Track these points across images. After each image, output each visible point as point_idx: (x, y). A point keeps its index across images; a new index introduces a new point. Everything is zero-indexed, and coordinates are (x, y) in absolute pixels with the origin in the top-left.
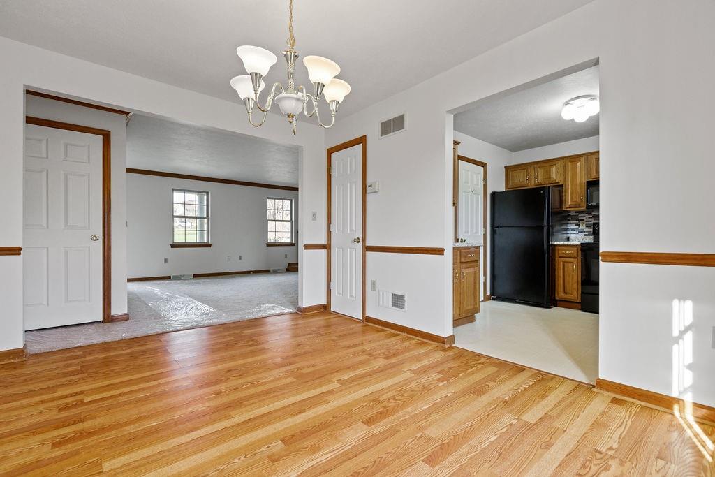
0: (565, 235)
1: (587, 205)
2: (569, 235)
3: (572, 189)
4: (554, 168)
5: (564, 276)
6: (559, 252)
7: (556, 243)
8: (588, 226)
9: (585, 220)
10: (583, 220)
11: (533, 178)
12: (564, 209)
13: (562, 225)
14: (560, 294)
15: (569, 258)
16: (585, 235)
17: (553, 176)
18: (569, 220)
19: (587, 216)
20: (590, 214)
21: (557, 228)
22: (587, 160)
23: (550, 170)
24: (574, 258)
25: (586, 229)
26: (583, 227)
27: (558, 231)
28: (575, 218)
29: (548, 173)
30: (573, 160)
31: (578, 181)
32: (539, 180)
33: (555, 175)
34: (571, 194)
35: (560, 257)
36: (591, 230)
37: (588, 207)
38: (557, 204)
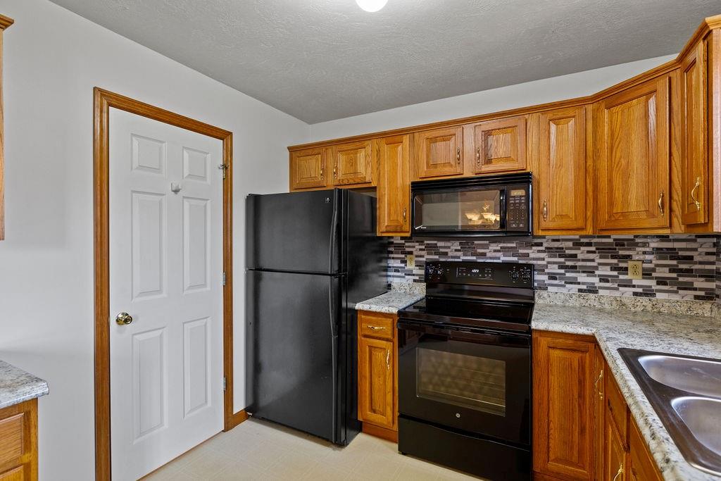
0: (384, 280)
1: (413, 229)
2: (390, 279)
3: (389, 195)
4: (361, 155)
5: (371, 376)
6: (363, 326)
7: (359, 306)
8: (419, 265)
9: (415, 253)
10: (411, 253)
11: (332, 170)
12: (378, 234)
13: (380, 260)
14: (364, 413)
15: (380, 339)
16: (415, 281)
17: (361, 168)
18: (392, 253)
19: (418, 246)
20: (421, 243)
21: (372, 266)
22: (412, 141)
23: (356, 158)
24: (387, 340)
25: (417, 271)
26: (411, 266)
27: (374, 271)
28: (400, 248)
29: (353, 163)
30: (390, 139)
31: (400, 181)
32: (340, 176)
33: (364, 169)
34: (389, 204)
35: (366, 336)
36: (422, 272)
37: (414, 233)
38: (368, 225)
